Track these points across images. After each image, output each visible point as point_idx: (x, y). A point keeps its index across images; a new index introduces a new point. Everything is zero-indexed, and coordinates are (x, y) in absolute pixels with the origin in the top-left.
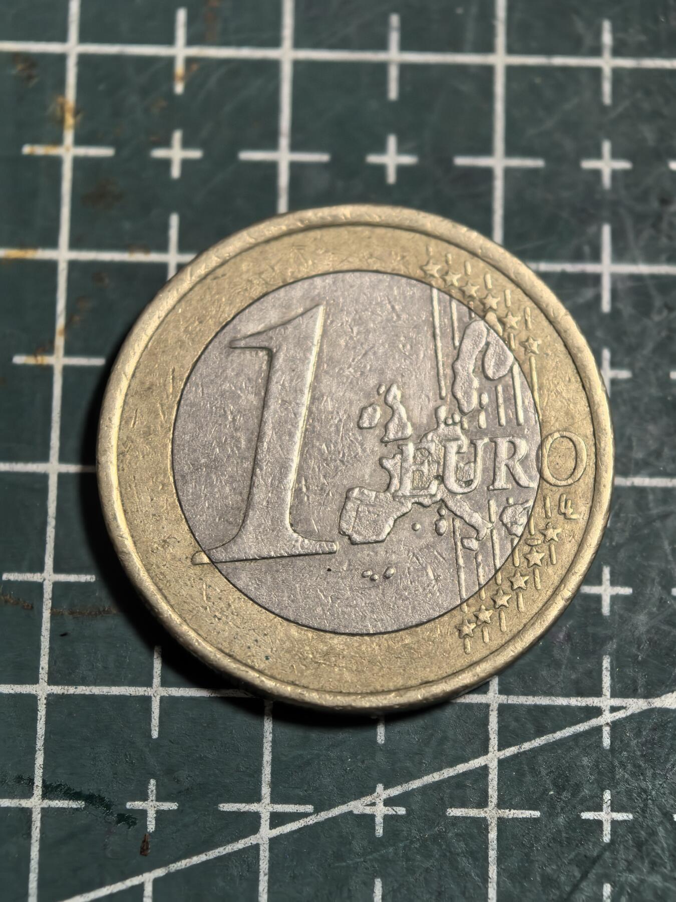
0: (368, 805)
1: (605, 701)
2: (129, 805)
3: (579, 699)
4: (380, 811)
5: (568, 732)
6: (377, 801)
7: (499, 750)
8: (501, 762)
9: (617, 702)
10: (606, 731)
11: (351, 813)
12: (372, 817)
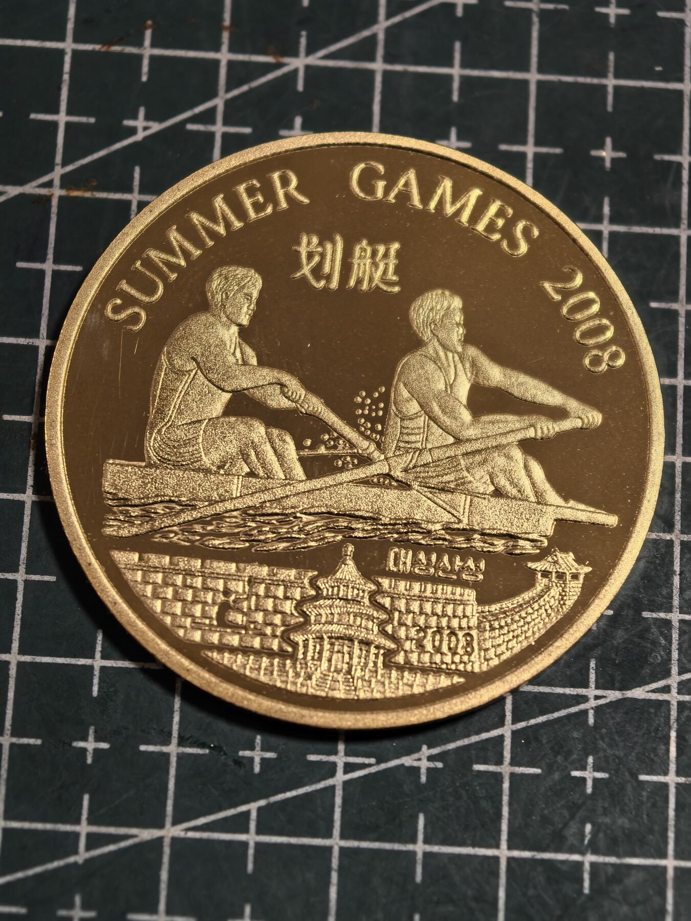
0: (415, 760)
1: (591, 692)
2: (241, 753)
3: (572, 689)
4: (424, 765)
5: (563, 713)
6: (422, 757)
7: (513, 724)
8: (514, 733)
9: (599, 692)
10: (591, 713)
11: (402, 765)
12: (418, 769)
